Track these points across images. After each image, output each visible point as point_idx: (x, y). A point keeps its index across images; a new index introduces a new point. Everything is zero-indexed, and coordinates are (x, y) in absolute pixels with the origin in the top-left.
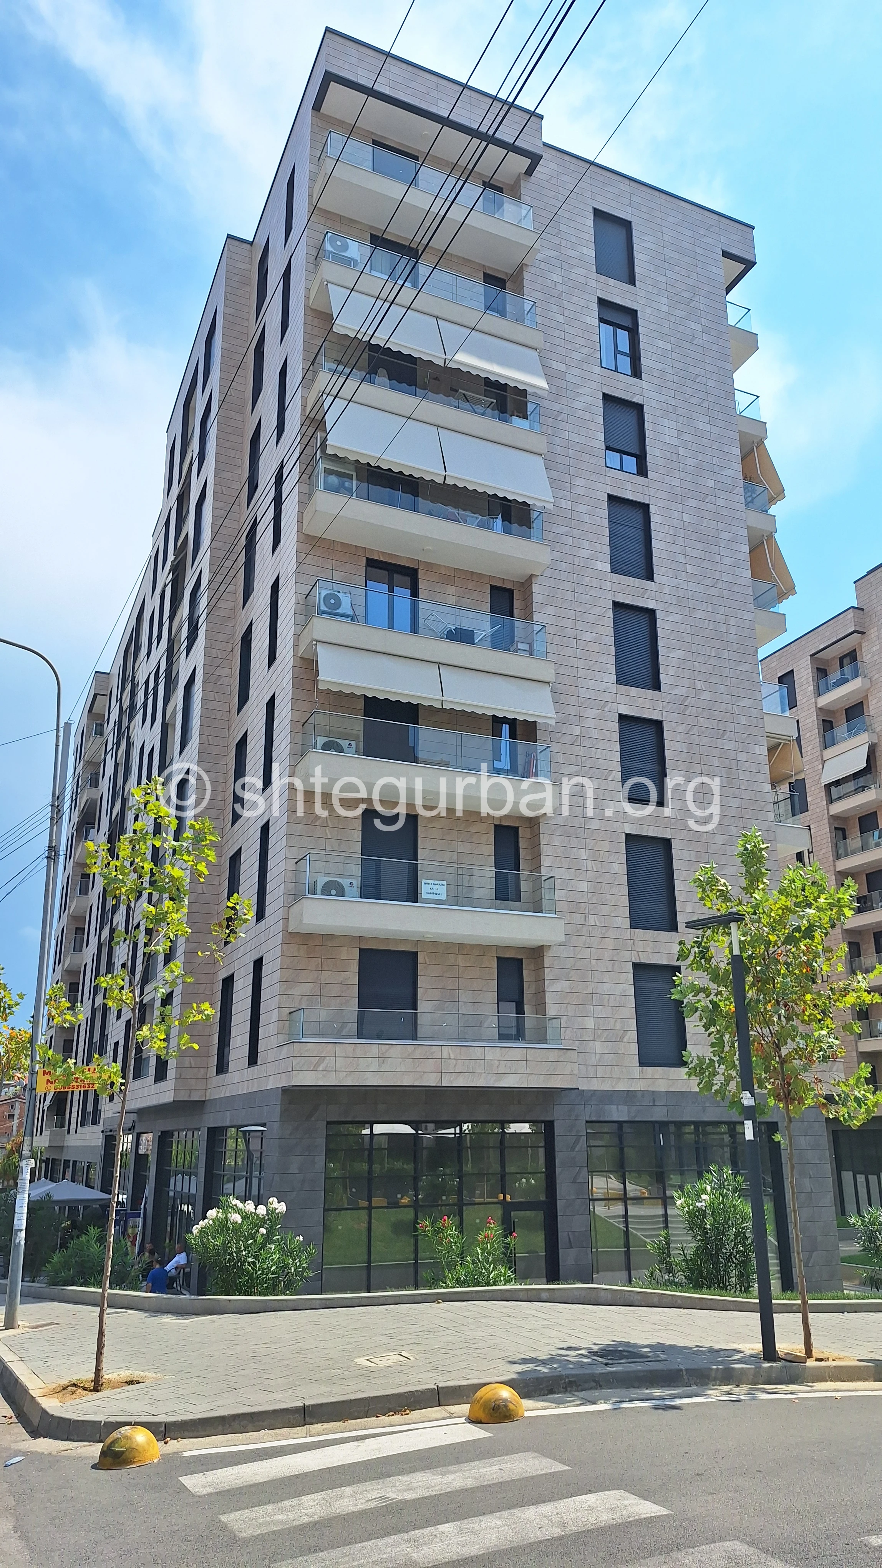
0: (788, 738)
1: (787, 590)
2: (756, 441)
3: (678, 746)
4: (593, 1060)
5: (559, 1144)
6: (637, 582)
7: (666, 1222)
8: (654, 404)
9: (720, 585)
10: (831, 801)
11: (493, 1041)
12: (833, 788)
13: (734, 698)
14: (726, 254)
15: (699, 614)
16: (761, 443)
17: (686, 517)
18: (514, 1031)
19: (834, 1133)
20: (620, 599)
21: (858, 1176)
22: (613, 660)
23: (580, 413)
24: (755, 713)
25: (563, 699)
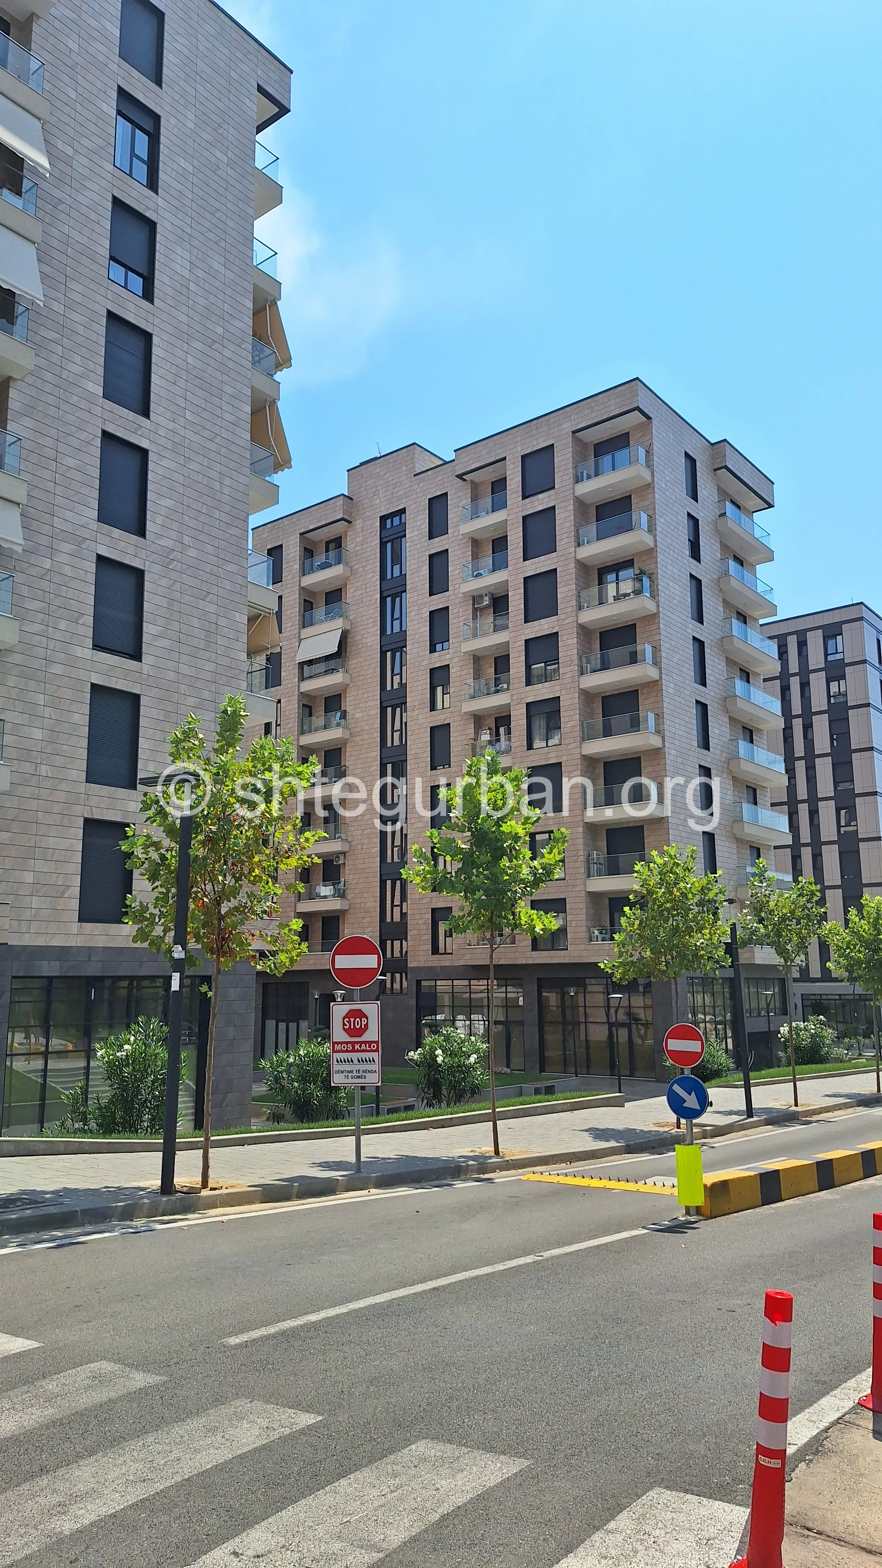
0: (269, 611)
1: (282, 462)
2: (269, 299)
3: (158, 600)
4: (28, 915)
6: (132, 415)
7: (87, 1074)
8: (169, 226)
9: (218, 440)
10: (302, 678)
12: (305, 667)
13: (221, 562)
14: (260, 89)
15: (194, 466)
16: (274, 303)
17: (190, 359)
19: (265, 986)
20: (111, 429)
21: (280, 1024)
22: (96, 494)
23: (84, 210)
24: (240, 580)
25: (34, 525)
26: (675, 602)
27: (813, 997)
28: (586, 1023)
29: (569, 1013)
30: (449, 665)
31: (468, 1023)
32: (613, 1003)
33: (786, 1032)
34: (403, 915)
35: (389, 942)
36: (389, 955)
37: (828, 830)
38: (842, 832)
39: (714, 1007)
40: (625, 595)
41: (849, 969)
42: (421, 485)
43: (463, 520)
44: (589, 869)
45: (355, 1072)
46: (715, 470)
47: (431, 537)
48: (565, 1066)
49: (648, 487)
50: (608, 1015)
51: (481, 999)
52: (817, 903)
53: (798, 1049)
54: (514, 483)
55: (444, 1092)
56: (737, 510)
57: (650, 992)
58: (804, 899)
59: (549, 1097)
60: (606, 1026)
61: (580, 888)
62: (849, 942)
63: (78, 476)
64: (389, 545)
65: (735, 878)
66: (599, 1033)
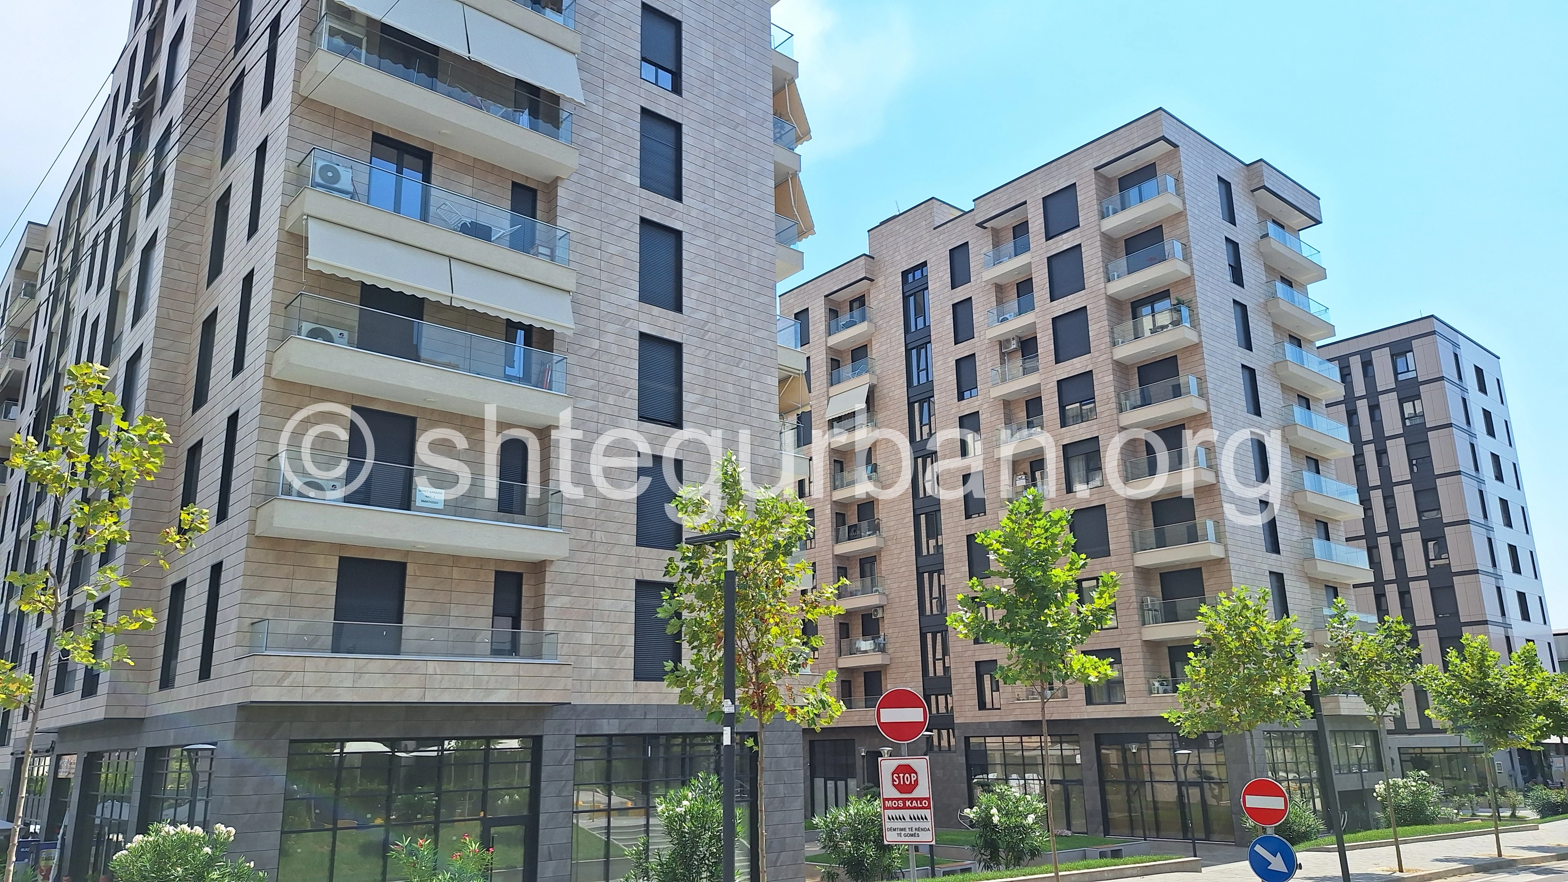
0: (798, 372)
1: (805, 229)
2: (787, 78)
3: (695, 370)
4: (588, 674)
5: (546, 758)
6: (666, 201)
7: (647, 832)
8: (692, 23)
9: (744, 215)
11: (485, 656)
12: (835, 423)
13: (752, 329)
15: (724, 242)
16: (792, 82)
17: (717, 143)
18: (508, 646)
19: (811, 743)
20: (648, 216)
21: (828, 782)
22: (636, 276)
23: (617, 18)
24: (770, 345)
25: (583, 310)
26: (1219, 330)
27: (1411, 751)
28: (1152, 781)
29: (1132, 771)
30: (978, 412)
31: (1022, 782)
32: (1181, 760)
33: (1382, 789)
34: (946, 669)
35: (933, 697)
36: (934, 711)
37: (1415, 564)
38: (1432, 566)
39: (1297, 763)
40: (1163, 327)
41: (1454, 717)
42: (941, 237)
43: (986, 266)
44: (1143, 616)
45: (907, 830)
46: (1253, 191)
47: (953, 287)
48: (1132, 828)
49: (1180, 215)
50: (1176, 773)
51: (1035, 757)
52: (1409, 644)
53: (1398, 808)
54: (1037, 225)
55: (1002, 854)
56: (1281, 230)
57: (1223, 747)
58: (1392, 640)
59: (1116, 861)
60: (1175, 786)
61: (1136, 636)
62: (1450, 687)
63: (621, 261)
64: (912, 298)
65: (1311, 621)
66: (1167, 794)
